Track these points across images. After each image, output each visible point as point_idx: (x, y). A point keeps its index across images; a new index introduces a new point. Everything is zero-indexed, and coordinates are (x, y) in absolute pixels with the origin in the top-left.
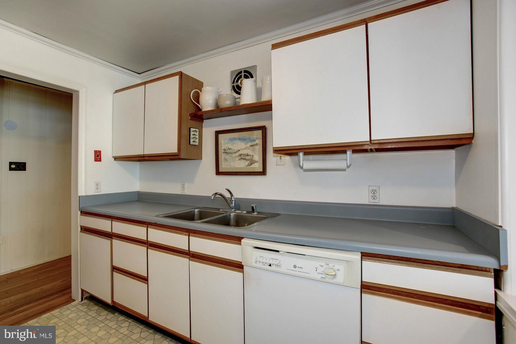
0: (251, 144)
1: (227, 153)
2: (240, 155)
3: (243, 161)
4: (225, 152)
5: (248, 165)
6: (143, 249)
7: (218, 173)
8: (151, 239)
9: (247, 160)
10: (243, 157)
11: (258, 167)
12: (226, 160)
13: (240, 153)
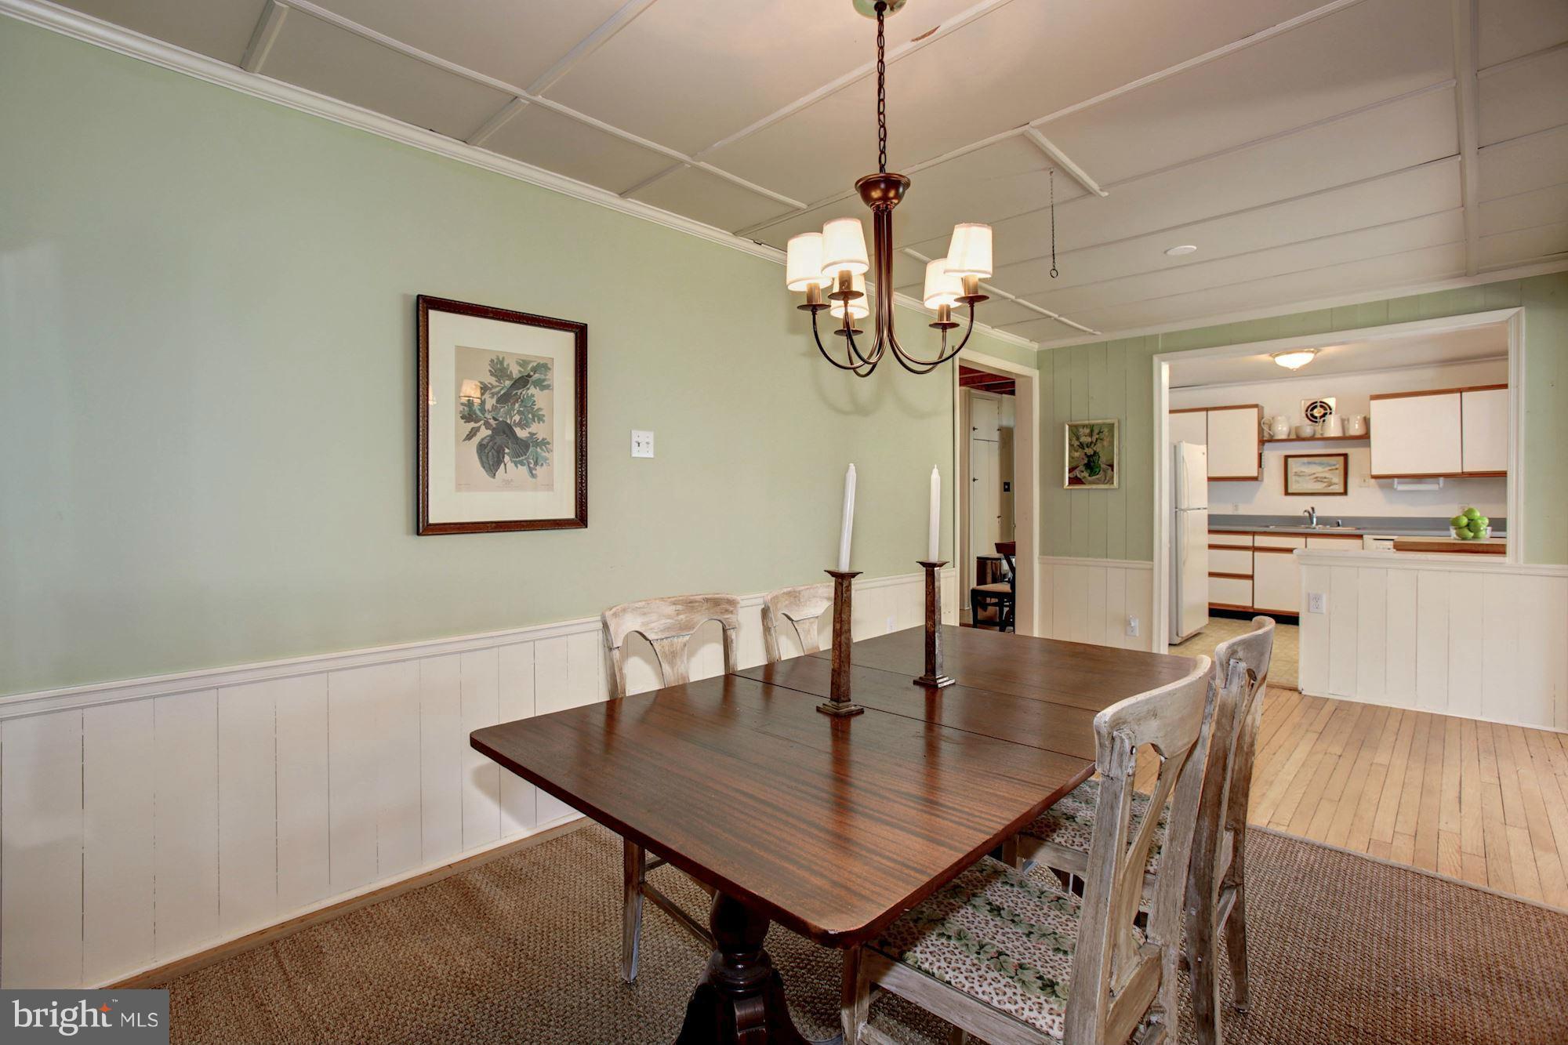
0: (1330, 468)
1: (1300, 476)
2: (1317, 478)
3: (1320, 483)
4: (1296, 474)
5: (1326, 487)
6: (1250, 553)
7: (1287, 493)
8: (1256, 545)
9: (1325, 482)
10: (1318, 480)
11: (1340, 488)
12: (1298, 482)
13: (1315, 476)
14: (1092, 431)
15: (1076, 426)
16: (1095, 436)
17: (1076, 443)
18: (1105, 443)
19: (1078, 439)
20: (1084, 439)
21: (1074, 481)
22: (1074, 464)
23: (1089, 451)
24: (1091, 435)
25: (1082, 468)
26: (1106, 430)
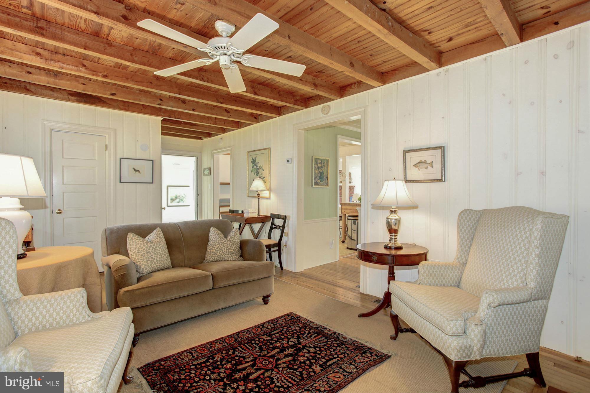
14: (321, 162)
15: (317, 159)
16: (323, 164)
17: (317, 167)
18: (325, 168)
19: (317, 165)
20: (319, 165)
21: (317, 184)
22: (316, 176)
23: (320, 170)
24: (321, 163)
25: (318, 178)
26: (326, 162)
